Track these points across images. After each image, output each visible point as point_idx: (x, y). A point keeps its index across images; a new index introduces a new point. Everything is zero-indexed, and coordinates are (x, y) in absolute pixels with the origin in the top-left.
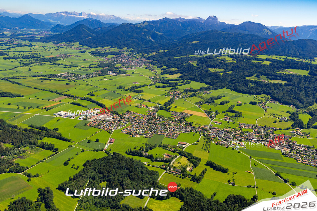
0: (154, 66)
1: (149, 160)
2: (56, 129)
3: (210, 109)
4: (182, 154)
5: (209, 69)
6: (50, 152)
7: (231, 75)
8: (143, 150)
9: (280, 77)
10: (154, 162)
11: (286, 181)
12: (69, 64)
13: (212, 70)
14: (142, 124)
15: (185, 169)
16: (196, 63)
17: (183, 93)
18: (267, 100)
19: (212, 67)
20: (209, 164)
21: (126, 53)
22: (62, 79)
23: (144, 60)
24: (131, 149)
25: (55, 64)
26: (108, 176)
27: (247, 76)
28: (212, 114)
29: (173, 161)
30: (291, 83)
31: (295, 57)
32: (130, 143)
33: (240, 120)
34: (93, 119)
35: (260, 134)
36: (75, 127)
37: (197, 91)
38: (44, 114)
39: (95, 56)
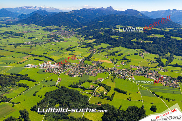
0: (80, 36)
1: (82, 90)
2: (27, 75)
3: (113, 58)
4: (100, 85)
5: (111, 36)
6: (25, 89)
7: (123, 39)
8: (78, 84)
9: (149, 39)
10: (85, 91)
11: (158, 96)
12: (31, 36)
13: (112, 37)
14: (76, 69)
15: (103, 93)
16: (103, 33)
17: (97, 50)
18: (143, 52)
19: (112, 35)
20: (116, 89)
21: (63, 29)
22: (27, 45)
23: (74, 32)
24: (71, 84)
25: (23, 37)
26: (60, 101)
27: (132, 39)
28: (114, 61)
29: (96, 89)
30: (156, 42)
31: (156, 28)
32: (70, 80)
33: (130, 64)
34: (47, 68)
35: (142, 71)
36: (37, 73)
37: (105, 49)
38: (18, 66)
39: (45, 31)
